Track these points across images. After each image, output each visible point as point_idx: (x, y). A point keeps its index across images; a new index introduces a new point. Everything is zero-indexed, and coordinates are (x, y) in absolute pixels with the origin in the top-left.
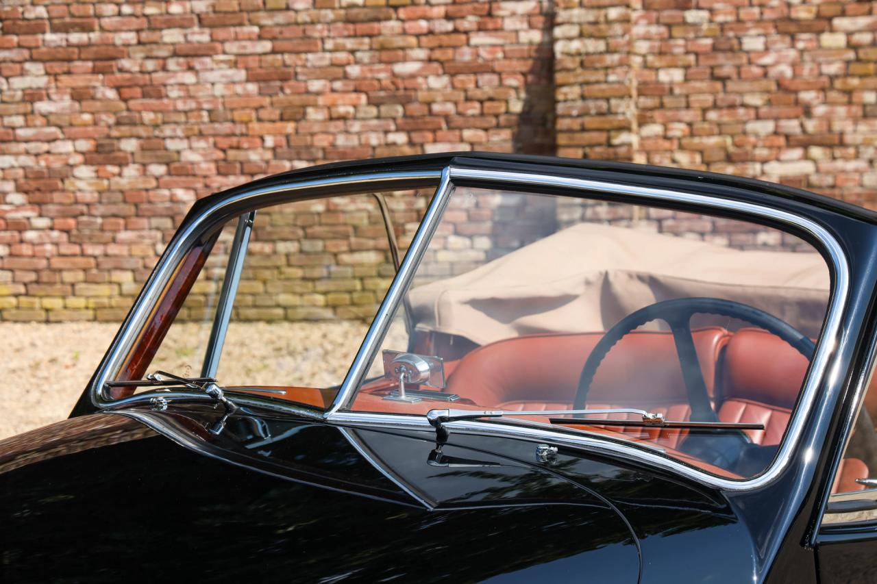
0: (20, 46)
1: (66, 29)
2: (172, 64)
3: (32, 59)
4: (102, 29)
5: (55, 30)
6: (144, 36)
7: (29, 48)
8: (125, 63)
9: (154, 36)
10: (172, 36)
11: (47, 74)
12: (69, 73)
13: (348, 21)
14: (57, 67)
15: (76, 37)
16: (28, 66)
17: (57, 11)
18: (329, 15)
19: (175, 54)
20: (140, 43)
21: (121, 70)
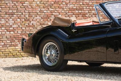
0: (72, 12)
1: (79, 10)
2: (93, 16)
3: (74, 14)
4: (84, 10)
5: (77, 10)
6: (89, 11)
7: (73, 13)
8: (87, 15)
9: (91, 12)
10: (93, 12)
11: (76, 17)
12: (79, 17)
13: (116, 10)
14: (77, 16)
15: (80, 11)
16: (73, 15)
17: (77, 7)
18: (114, 9)
19: (93, 14)
20: (89, 13)
21: (86, 17)
